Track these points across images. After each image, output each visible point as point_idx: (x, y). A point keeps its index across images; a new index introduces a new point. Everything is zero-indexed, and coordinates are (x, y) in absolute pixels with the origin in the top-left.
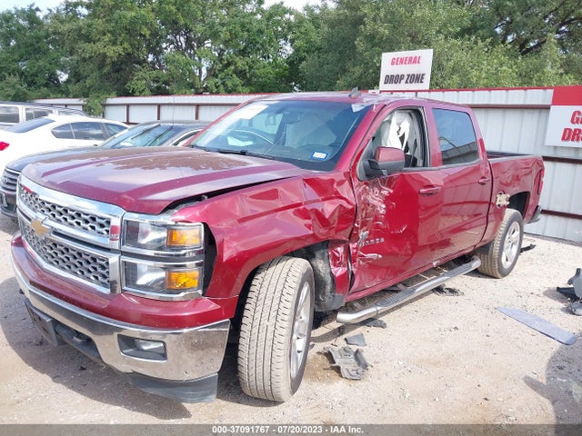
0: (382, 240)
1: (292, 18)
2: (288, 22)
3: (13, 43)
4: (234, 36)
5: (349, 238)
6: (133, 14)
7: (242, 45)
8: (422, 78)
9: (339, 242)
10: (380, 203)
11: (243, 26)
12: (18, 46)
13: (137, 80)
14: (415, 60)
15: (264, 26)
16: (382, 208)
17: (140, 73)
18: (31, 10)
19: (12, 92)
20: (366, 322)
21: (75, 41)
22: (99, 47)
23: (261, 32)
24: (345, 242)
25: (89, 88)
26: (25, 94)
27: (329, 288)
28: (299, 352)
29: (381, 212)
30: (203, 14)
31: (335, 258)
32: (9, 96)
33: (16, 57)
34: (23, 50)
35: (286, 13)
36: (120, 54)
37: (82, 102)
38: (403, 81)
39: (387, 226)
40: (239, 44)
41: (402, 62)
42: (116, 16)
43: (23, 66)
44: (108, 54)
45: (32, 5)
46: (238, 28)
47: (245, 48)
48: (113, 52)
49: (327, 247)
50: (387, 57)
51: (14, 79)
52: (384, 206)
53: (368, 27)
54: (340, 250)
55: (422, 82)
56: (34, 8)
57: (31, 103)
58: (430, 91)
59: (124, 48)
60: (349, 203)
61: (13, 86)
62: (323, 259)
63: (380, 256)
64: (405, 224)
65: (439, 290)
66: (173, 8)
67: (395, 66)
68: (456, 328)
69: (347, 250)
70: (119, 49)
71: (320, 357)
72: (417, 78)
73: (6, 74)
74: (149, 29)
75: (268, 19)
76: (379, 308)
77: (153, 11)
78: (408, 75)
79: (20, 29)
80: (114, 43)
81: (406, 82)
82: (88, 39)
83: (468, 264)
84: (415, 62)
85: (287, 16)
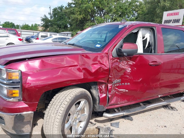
0: (129, 84)
1: (138, 4)
2: (137, 5)
3: (56, 16)
4: (117, 11)
5: (108, 82)
6: (86, 5)
7: (120, 13)
8: (179, 21)
9: (102, 83)
10: (128, 68)
11: (120, 7)
12: (58, 17)
13: (87, 26)
14: (177, 14)
15: (127, 7)
16: (129, 70)
17: (88, 24)
18: (61, 7)
19: (55, 30)
20: (124, 117)
21: (70, 14)
22: (76, 16)
23: (126, 9)
24: (105, 83)
25: (73, 29)
26: (58, 30)
27: (98, 102)
28: (81, 127)
29: (129, 72)
30: (108, 4)
31: (101, 90)
32: (54, 31)
33: (57, 20)
34: (58, 18)
35: (136, 2)
36: (82, 18)
37: (70, 33)
38: (171, 22)
39: (131, 78)
40: (118, 13)
41: (171, 15)
42: (81, 6)
43: (58, 22)
44: (78, 18)
45: (62, 5)
46: (118, 8)
47: (121, 14)
48: (80, 17)
49: (97, 85)
50: (165, 13)
51: (55, 26)
52: (130, 69)
53: (161, 4)
54: (103, 86)
55: (179, 22)
56: (62, 6)
57: (60, 33)
58: (182, 26)
59: (83, 16)
60: (105, 66)
61: (55, 29)
62: (95, 89)
63: (127, 91)
64: (141, 78)
65: (165, 107)
66: (98, 3)
67: (169, 17)
68: (165, 126)
69: (107, 87)
70: (82, 16)
71: (96, 129)
72: (177, 21)
73: (54, 25)
74: (91, 10)
75: (130, 4)
76: (124, 113)
77: (92, 4)
78: (174, 20)
79: (59, 12)
80: (80, 15)
81: (173, 23)
82: (73, 13)
83: (179, 98)
84: (176, 14)
85: (136, 3)
